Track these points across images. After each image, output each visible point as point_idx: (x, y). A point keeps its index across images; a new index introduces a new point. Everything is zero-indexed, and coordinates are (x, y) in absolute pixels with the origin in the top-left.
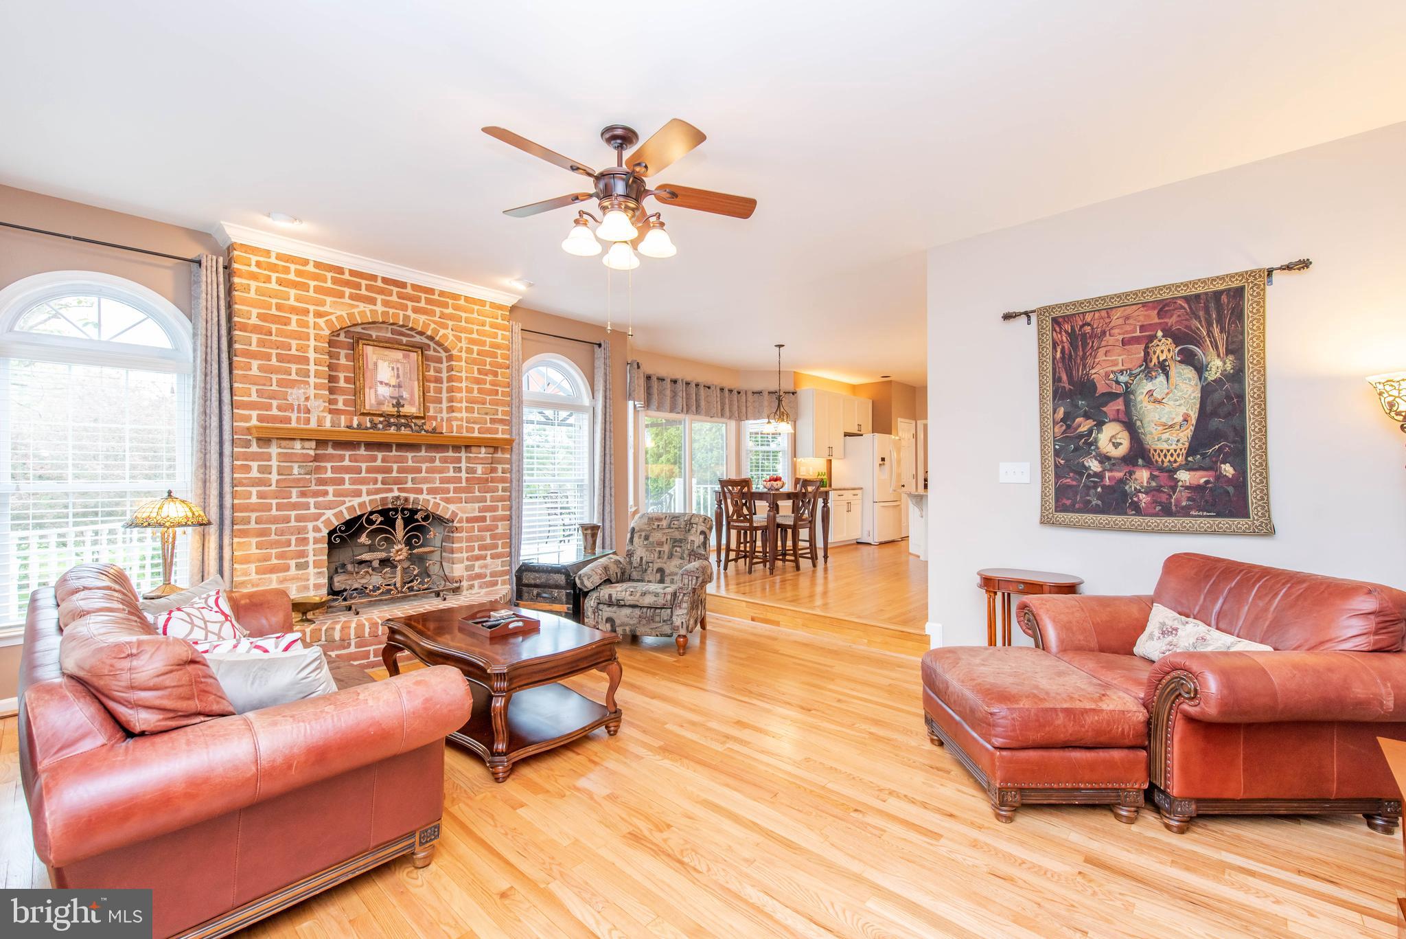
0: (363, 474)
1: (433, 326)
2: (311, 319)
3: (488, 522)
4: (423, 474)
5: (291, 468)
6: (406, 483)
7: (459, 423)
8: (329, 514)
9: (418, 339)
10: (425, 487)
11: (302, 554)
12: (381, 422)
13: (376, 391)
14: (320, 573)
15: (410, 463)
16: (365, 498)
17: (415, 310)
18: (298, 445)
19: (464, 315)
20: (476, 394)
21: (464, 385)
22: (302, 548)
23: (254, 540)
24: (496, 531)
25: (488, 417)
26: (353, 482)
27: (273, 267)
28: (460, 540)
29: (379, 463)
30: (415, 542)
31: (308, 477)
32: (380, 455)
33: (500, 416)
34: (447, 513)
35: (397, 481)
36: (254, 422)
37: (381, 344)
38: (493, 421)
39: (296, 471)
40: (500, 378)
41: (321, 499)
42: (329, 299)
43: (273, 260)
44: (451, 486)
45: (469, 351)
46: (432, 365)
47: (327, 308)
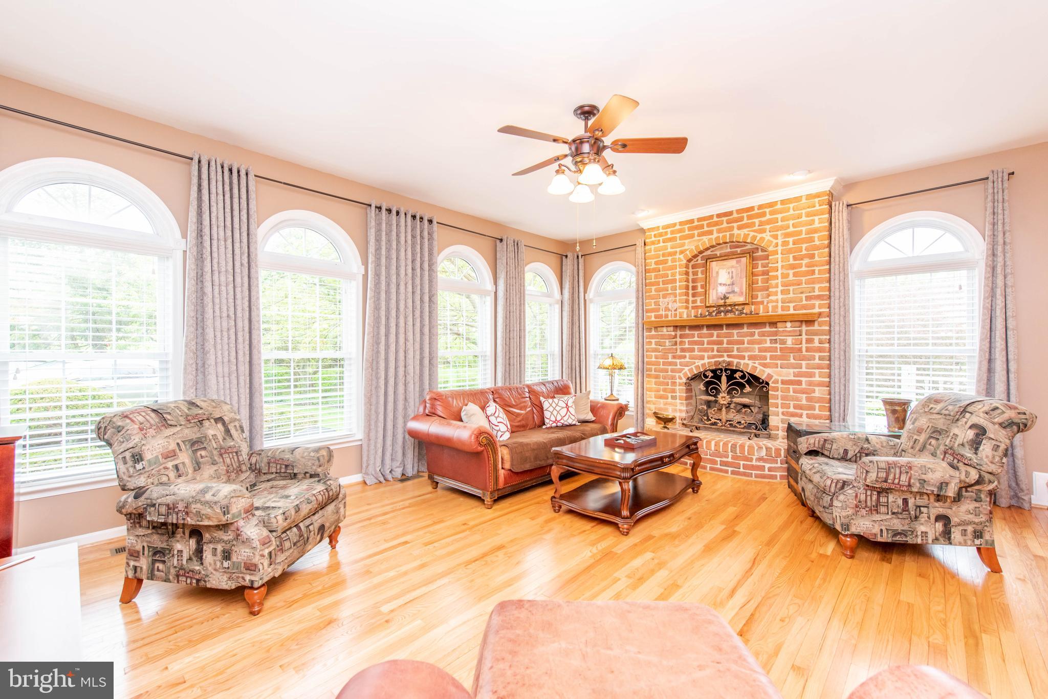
0: (705, 346)
1: (752, 234)
2: (678, 256)
3: (804, 386)
4: (746, 345)
5: (665, 342)
6: (733, 351)
7: (774, 304)
8: (686, 369)
9: (749, 247)
10: (746, 354)
11: (673, 391)
12: (714, 311)
13: (717, 290)
14: (681, 403)
15: (736, 337)
16: (706, 361)
17: (739, 228)
18: (665, 329)
19: (779, 216)
20: (791, 278)
21: (779, 273)
22: (673, 387)
23: (654, 380)
24: (813, 395)
25: (804, 296)
26: (700, 350)
27: (661, 235)
28: (776, 397)
29: (715, 338)
30: (735, 393)
31: (674, 347)
32: (715, 333)
33: (817, 293)
34: (763, 375)
35: (727, 350)
36: (653, 319)
37: (721, 259)
38: (808, 298)
39: (667, 344)
40: (817, 258)
41: (683, 360)
42: (686, 241)
43: (661, 231)
44: (768, 354)
45: (785, 243)
46: (760, 262)
47: (686, 247)
